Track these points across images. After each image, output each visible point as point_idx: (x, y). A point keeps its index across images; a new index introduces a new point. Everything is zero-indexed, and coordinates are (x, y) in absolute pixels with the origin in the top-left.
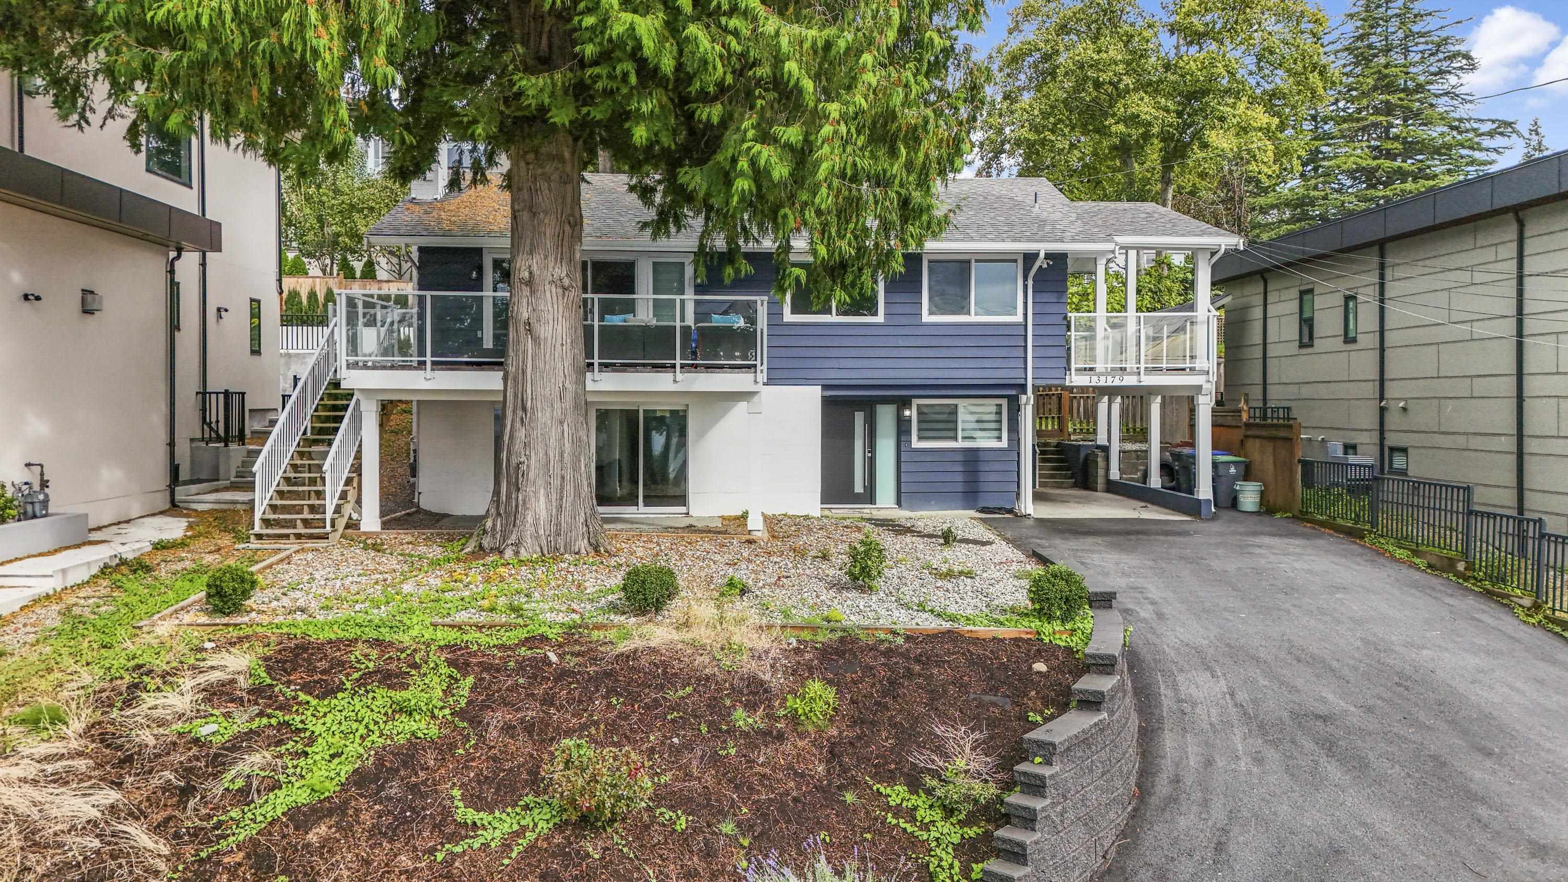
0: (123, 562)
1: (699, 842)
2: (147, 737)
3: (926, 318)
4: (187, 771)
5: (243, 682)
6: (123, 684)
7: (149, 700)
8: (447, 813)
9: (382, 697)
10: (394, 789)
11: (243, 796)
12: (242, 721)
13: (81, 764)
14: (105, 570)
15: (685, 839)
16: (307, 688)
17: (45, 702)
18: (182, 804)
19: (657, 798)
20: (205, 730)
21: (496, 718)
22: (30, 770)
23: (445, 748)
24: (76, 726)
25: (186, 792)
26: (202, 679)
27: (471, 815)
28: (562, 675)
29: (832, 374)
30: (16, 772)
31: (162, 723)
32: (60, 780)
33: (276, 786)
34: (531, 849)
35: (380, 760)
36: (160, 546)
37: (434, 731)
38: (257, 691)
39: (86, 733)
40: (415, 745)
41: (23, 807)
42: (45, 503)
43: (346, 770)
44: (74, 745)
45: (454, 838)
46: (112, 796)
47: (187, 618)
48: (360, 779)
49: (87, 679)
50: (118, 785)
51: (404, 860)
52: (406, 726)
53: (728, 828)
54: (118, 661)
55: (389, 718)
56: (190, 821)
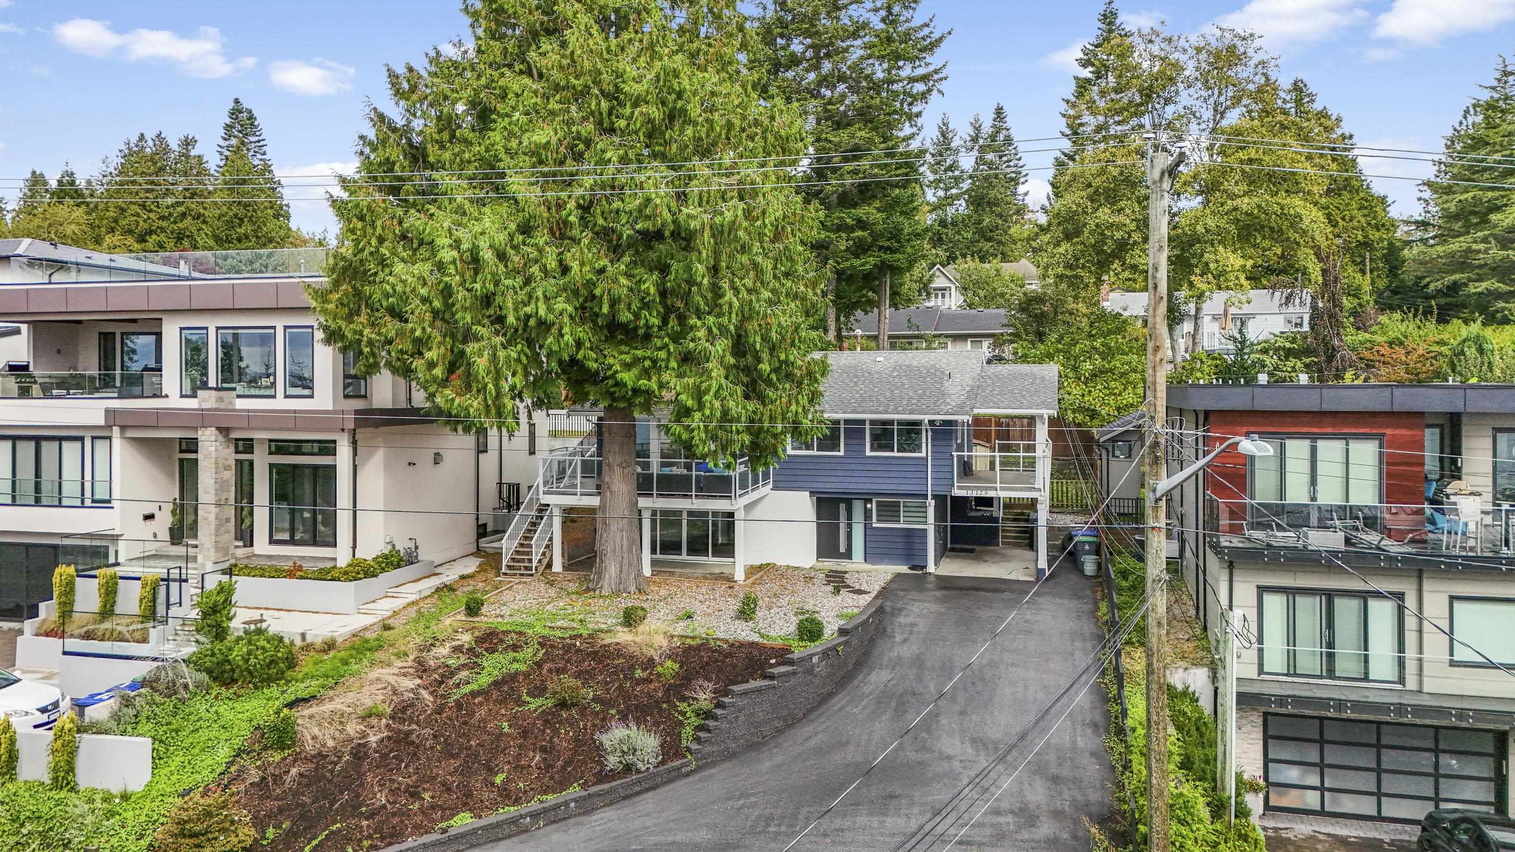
0: (446, 586)
1: (601, 716)
2: (432, 663)
3: (868, 453)
4: (442, 676)
5: (466, 646)
6: (428, 644)
7: (434, 650)
8: (520, 697)
9: (512, 655)
10: (506, 688)
11: (458, 686)
12: (463, 660)
13: (412, 671)
14: (438, 590)
15: (597, 713)
16: (487, 650)
17: (403, 648)
18: (439, 686)
19: (593, 700)
20: (450, 662)
21: (546, 667)
22: (396, 671)
23: (526, 675)
24: (412, 657)
25: (441, 682)
26: (454, 643)
27: (528, 699)
28: (579, 650)
29: (815, 485)
30: (392, 671)
31: (438, 658)
32: (405, 675)
33: (469, 683)
34: (543, 712)
35: (503, 677)
36: (463, 577)
37: (524, 669)
38: (470, 650)
39: (414, 661)
40: (517, 673)
41: (393, 683)
42: (417, 557)
43: (491, 680)
44: (410, 664)
45: (519, 706)
46: (418, 681)
47: (459, 617)
48: (496, 684)
49: (417, 641)
50: (421, 678)
51: (503, 711)
52: (516, 666)
53: (613, 712)
54: (429, 634)
55: (511, 663)
56: (441, 692)
